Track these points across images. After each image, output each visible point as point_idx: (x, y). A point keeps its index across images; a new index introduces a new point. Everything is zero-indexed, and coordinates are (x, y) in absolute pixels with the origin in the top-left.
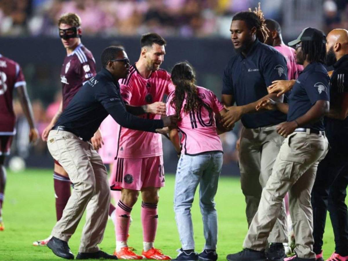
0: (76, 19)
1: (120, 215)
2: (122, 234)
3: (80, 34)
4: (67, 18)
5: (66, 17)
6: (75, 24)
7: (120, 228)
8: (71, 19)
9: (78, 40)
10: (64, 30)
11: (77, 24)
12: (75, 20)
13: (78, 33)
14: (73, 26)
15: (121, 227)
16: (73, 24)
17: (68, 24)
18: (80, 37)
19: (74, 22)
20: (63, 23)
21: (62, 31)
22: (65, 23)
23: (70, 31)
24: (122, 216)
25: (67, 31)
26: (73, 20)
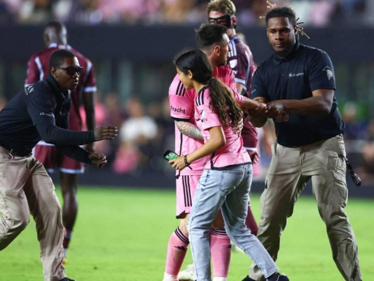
0: (230, 5)
1: (177, 246)
2: (174, 267)
3: (235, 24)
4: (218, 4)
5: (216, 3)
6: (229, 11)
7: (172, 260)
8: (224, 5)
9: (232, 31)
10: (215, 19)
11: (231, 12)
12: (228, 7)
13: (232, 22)
14: (226, 14)
15: (174, 260)
16: (227, 12)
17: (220, 12)
18: (235, 27)
19: (227, 8)
20: (213, 10)
21: (213, 20)
22: (217, 10)
23: (223, 20)
24: (179, 247)
25: (219, 20)
26: (226, 6)
